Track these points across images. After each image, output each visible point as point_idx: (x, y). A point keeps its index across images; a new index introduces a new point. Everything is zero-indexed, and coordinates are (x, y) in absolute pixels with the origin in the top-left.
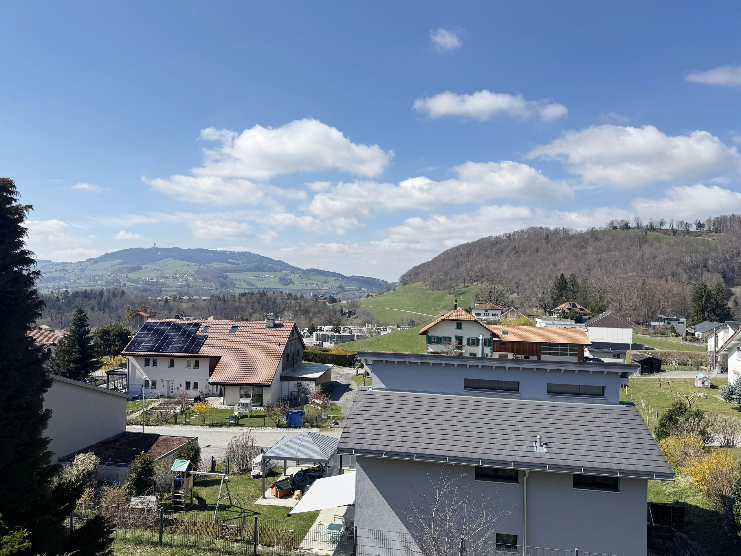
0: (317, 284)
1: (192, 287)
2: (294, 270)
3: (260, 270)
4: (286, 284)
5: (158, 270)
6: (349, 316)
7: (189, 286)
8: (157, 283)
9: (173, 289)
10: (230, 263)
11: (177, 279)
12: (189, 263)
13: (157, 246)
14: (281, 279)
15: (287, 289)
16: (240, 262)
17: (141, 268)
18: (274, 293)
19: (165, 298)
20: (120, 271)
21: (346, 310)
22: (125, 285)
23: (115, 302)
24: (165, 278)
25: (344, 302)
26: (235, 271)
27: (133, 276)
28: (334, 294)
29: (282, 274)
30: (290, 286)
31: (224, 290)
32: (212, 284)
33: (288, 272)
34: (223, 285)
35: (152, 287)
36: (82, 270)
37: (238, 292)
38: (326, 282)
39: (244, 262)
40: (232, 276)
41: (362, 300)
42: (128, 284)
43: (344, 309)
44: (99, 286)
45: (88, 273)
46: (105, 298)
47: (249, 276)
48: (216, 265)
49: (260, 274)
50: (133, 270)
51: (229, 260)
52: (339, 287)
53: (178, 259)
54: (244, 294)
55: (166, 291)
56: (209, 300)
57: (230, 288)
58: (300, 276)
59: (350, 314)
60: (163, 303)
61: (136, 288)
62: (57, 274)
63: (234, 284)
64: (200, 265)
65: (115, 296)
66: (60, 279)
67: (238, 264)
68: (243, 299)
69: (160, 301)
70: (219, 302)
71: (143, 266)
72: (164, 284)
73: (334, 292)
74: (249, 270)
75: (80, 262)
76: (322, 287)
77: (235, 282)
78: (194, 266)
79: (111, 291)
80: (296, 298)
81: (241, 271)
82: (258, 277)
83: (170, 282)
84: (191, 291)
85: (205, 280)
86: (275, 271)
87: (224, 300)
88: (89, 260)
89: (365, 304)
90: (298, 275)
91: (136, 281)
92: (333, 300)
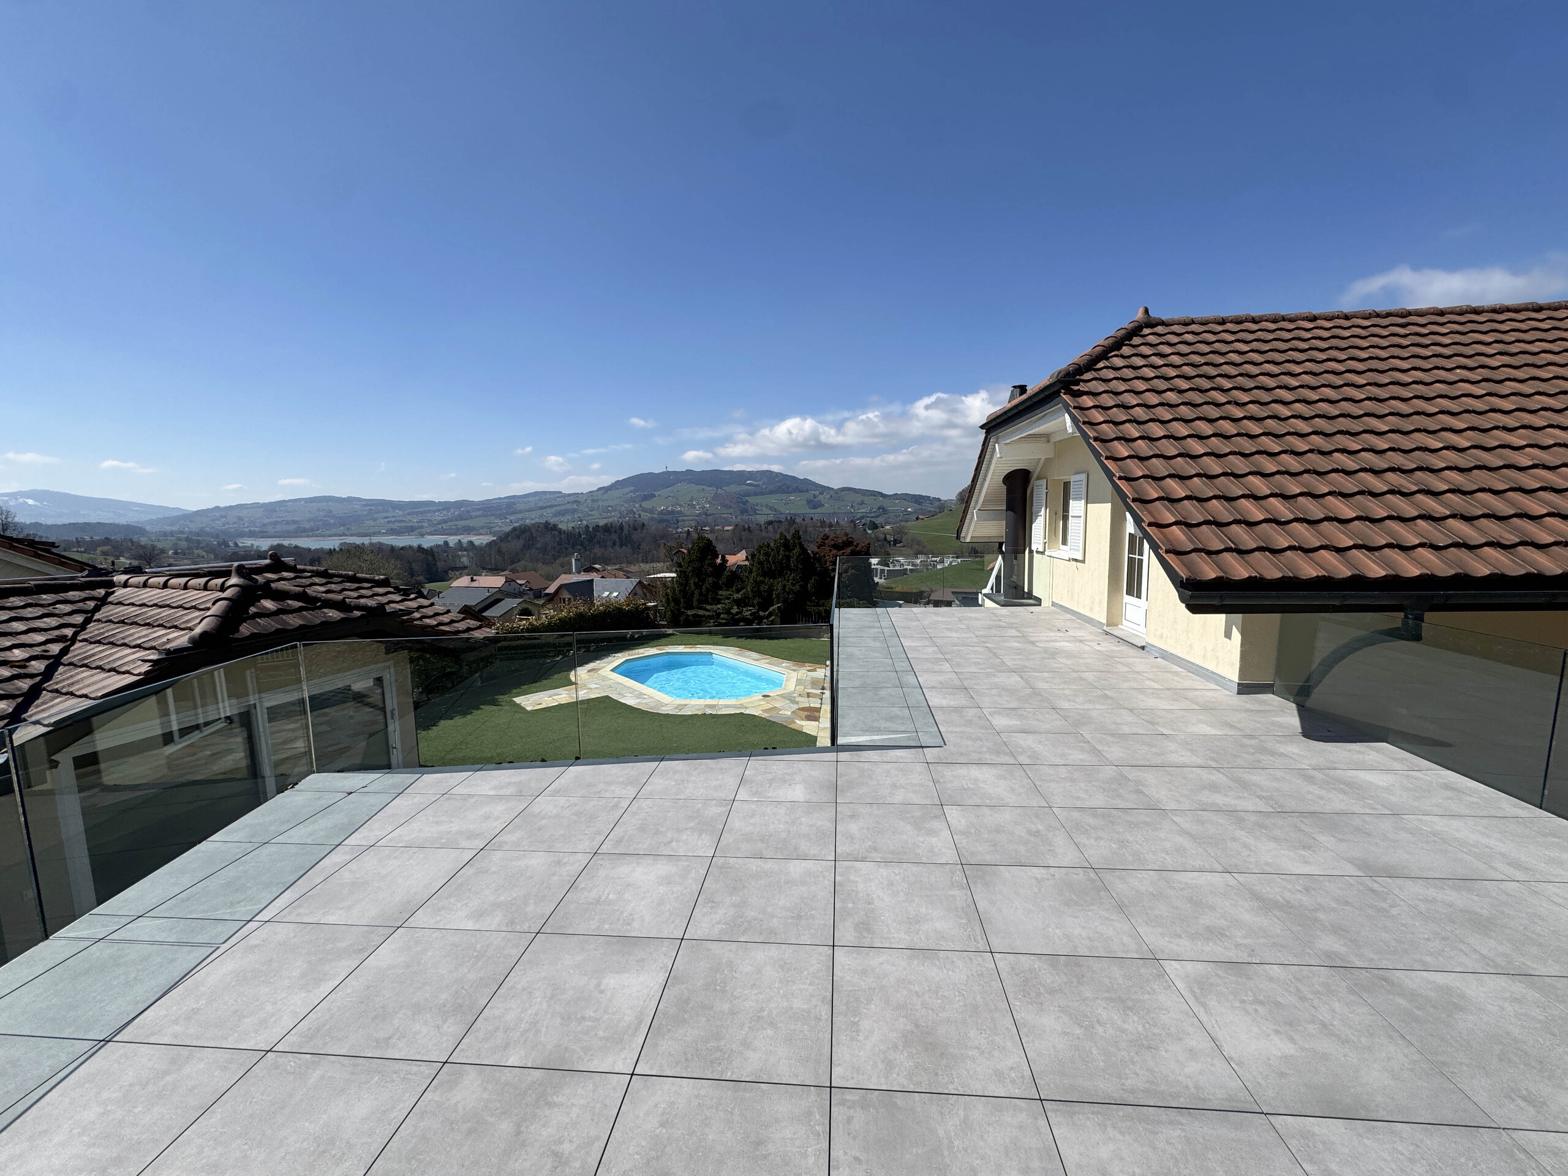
0: (852, 506)
1: (710, 515)
2: (824, 489)
3: (784, 492)
4: (815, 508)
5: (673, 497)
6: (895, 545)
7: (706, 514)
8: (672, 512)
9: (690, 518)
10: (748, 484)
11: (693, 506)
12: (704, 487)
13: (670, 469)
14: (809, 502)
15: (817, 514)
16: (760, 483)
17: (654, 496)
18: (804, 520)
19: (686, 529)
20: (633, 500)
21: (890, 538)
22: (640, 516)
23: (636, 536)
24: (681, 506)
25: (888, 527)
26: (756, 494)
27: (647, 505)
28: (874, 517)
29: (810, 495)
30: (819, 510)
31: (745, 517)
32: (731, 510)
33: (817, 493)
34: (744, 511)
35: (669, 517)
36: (593, 501)
37: (762, 519)
38: (862, 503)
39: (764, 483)
40: (752, 500)
41: (909, 524)
42: (643, 514)
43: (888, 536)
44: (614, 518)
45: (601, 504)
46: (626, 532)
47: (773, 500)
48: (733, 488)
49: (784, 496)
50: (646, 498)
51: (748, 482)
52: (879, 508)
53: (692, 483)
54: (770, 523)
55: (684, 520)
56: (733, 530)
57: (751, 515)
58: (831, 497)
59: (896, 542)
60: (685, 535)
61: (652, 519)
62: (569, 507)
63: (756, 510)
64: (717, 489)
65: (635, 529)
66: (574, 511)
67: (758, 486)
68: (770, 528)
69: (681, 532)
70: (743, 533)
71: (656, 493)
72: (680, 512)
73: (873, 515)
74: (771, 492)
75: (591, 492)
76: (859, 509)
77: (757, 507)
78: (710, 491)
79: (631, 524)
80: (831, 525)
81: (762, 494)
82: (782, 500)
83: (685, 510)
84: (710, 519)
85: (724, 506)
86: (802, 492)
87: (749, 529)
88: (600, 489)
89: (914, 529)
90: (828, 496)
91: (651, 511)
92: (874, 526)
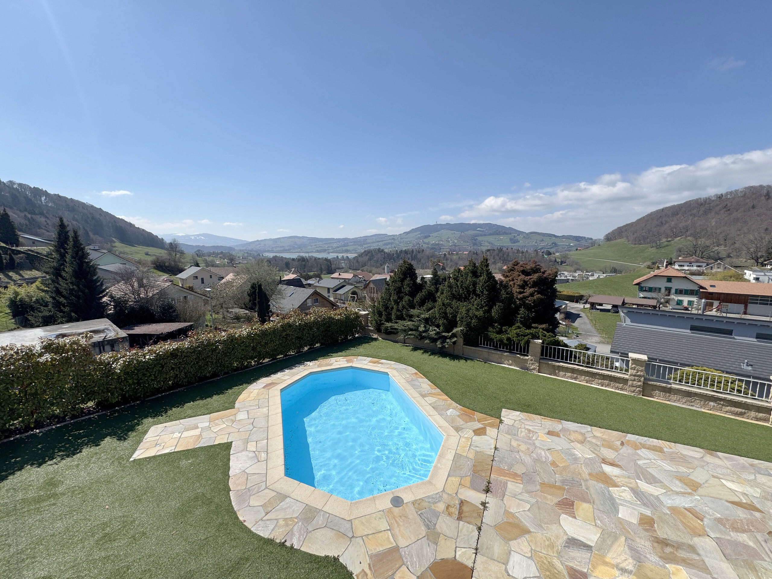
0: (536, 242)
1: (457, 246)
2: (520, 233)
3: (497, 234)
4: (514, 243)
5: (439, 237)
6: (561, 264)
7: (455, 246)
8: (438, 244)
9: (447, 247)
10: (478, 230)
11: (449, 242)
12: (455, 232)
13: (438, 223)
14: (511, 240)
15: (515, 246)
16: (485, 230)
18: (507, 249)
19: (444, 253)
20: (419, 238)
21: (559, 260)
22: (422, 246)
23: (419, 256)
24: (442, 241)
25: (557, 254)
26: (481, 235)
27: (426, 240)
28: (549, 248)
29: (511, 236)
30: (517, 244)
31: (475, 247)
32: (468, 244)
33: (516, 235)
34: (474, 244)
35: (437, 247)
36: (401, 238)
37: (484, 249)
38: (542, 240)
39: (486, 230)
40: (479, 238)
41: (571, 253)
42: (424, 245)
43: (557, 259)
44: (410, 247)
45: (404, 240)
46: (414, 253)
47: (491, 239)
48: (471, 232)
49: (497, 237)
50: (426, 237)
52: (553, 243)
53: (449, 230)
54: (488, 250)
55: (443, 248)
56: (468, 254)
57: (478, 246)
58: (524, 237)
59: (562, 263)
60: (443, 256)
61: (428, 247)
62: (390, 241)
63: (481, 243)
64: (461, 233)
65: (419, 252)
66: (392, 243)
67: (483, 231)
68: (488, 253)
69: (441, 255)
70: (473, 256)
71: (431, 235)
72: (442, 244)
74: (490, 234)
75: (400, 234)
76: (540, 244)
78: (458, 234)
79: (417, 250)
80: (523, 253)
81: (485, 235)
83: (445, 243)
84: (457, 248)
85: (464, 241)
86: (507, 234)
87: (477, 254)
88: (404, 233)
89: (573, 255)
90: (522, 236)
91: (428, 244)
92: (549, 253)
